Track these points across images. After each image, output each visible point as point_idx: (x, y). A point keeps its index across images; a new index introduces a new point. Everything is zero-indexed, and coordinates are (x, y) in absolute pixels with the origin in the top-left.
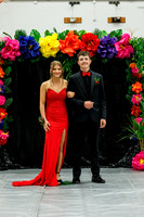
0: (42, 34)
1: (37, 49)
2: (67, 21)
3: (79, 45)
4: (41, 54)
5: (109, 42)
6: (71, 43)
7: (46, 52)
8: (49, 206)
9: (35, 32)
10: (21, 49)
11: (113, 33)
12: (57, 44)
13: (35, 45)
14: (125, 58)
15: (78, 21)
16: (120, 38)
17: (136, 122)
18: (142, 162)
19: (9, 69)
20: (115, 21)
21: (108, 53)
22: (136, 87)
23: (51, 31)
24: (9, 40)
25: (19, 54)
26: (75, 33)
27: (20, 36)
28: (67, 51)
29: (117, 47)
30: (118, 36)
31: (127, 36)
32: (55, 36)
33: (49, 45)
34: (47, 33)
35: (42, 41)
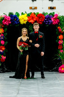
0: (20, 14)
1: (18, 21)
2: (31, 8)
3: (36, 19)
4: (20, 23)
5: (49, 17)
6: (33, 18)
7: (22, 22)
8: (23, 88)
9: (17, 13)
10: (11, 20)
11: (51, 13)
12: (26, 18)
13: (17, 19)
14: (56, 25)
15: (36, 8)
16: (54, 16)
17: (61, 52)
18: (63, 69)
19: (6, 29)
20: (51, 8)
21: (49, 22)
22: (61, 37)
23: (24, 13)
24: (6, 17)
25: (10, 22)
26: (34, 13)
27: (11, 15)
28: (31, 21)
29: (52, 19)
30: (52, 15)
31: (57, 15)
32: (26, 15)
33: (23, 19)
34: (22, 14)
35: (20, 17)
